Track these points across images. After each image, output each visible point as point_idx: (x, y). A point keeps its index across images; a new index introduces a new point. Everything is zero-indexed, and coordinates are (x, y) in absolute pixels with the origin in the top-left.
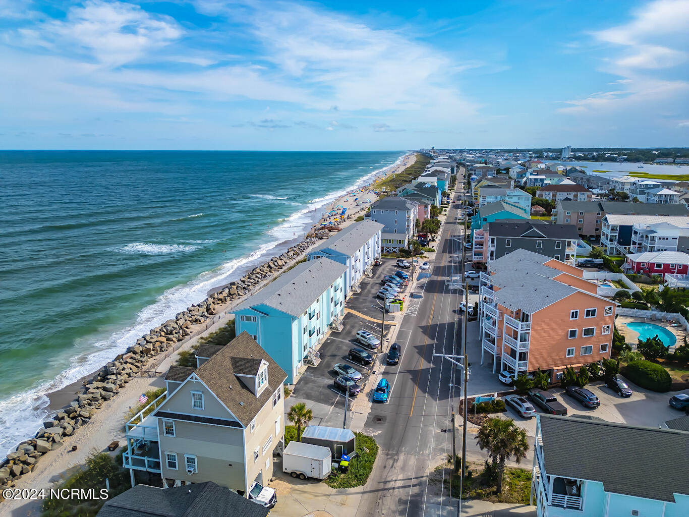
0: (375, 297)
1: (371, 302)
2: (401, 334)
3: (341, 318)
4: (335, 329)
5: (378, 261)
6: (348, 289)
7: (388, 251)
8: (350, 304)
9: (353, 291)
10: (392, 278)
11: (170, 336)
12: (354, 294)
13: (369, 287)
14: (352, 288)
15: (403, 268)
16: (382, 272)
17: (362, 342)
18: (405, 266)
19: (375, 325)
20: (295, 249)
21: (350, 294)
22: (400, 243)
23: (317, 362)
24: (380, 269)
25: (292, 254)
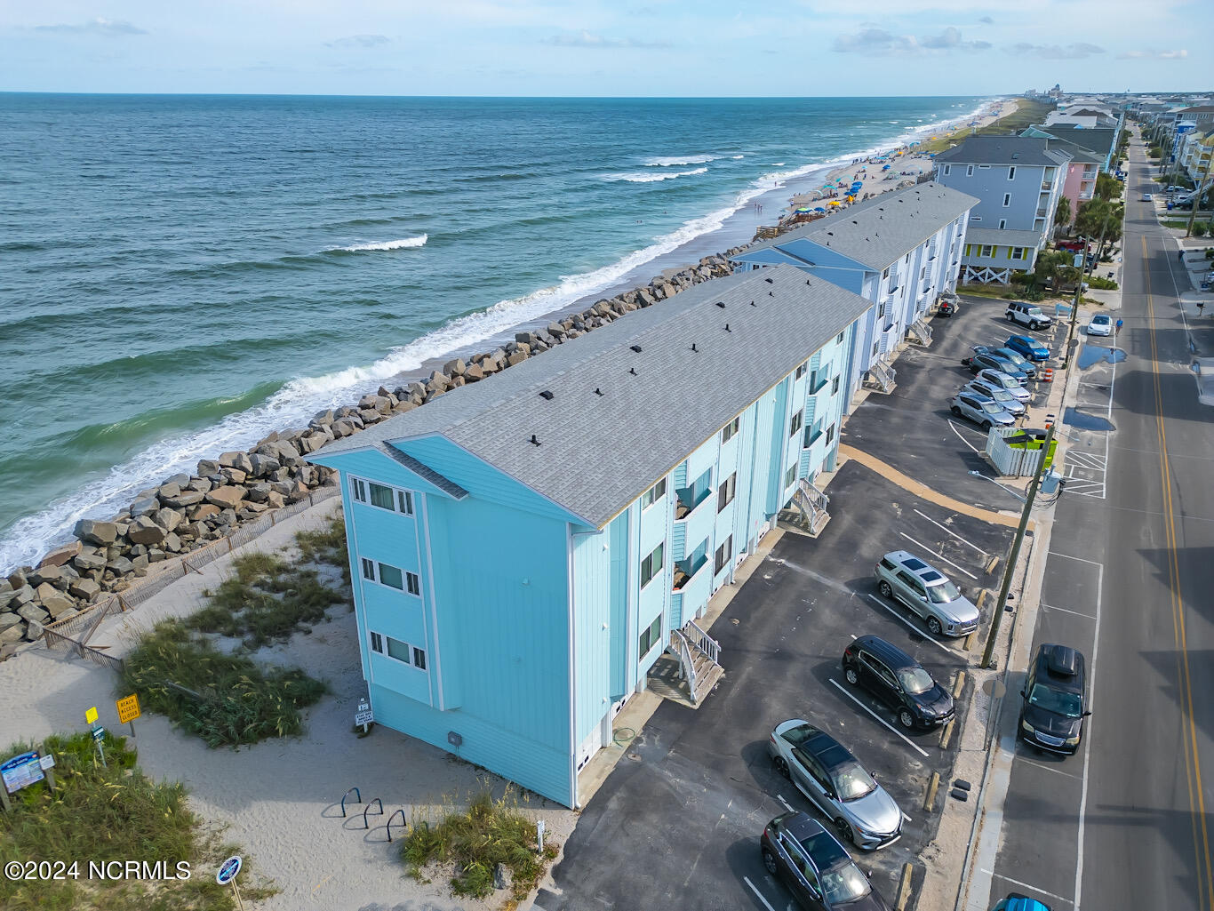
0: (944, 415)
1: (932, 429)
2: (1059, 580)
3: (824, 481)
4: (797, 525)
5: (950, 301)
6: (856, 379)
7: (976, 279)
8: (861, 429)
9: (869, 387)
10: (998, 353)
11: (262, 486)
12: (871, 398)
13: (921, 376)
14: (866, 378)
15: (1026, 326)
16: (959, 336)
17: (900, 598)
18: (1034, 321)
19: (950, 521)
20: (718, 261)
21: (860, 396)
22: (1016, 256)
23: (702, 681)
24: (956, 328)
25: (709, 274)
